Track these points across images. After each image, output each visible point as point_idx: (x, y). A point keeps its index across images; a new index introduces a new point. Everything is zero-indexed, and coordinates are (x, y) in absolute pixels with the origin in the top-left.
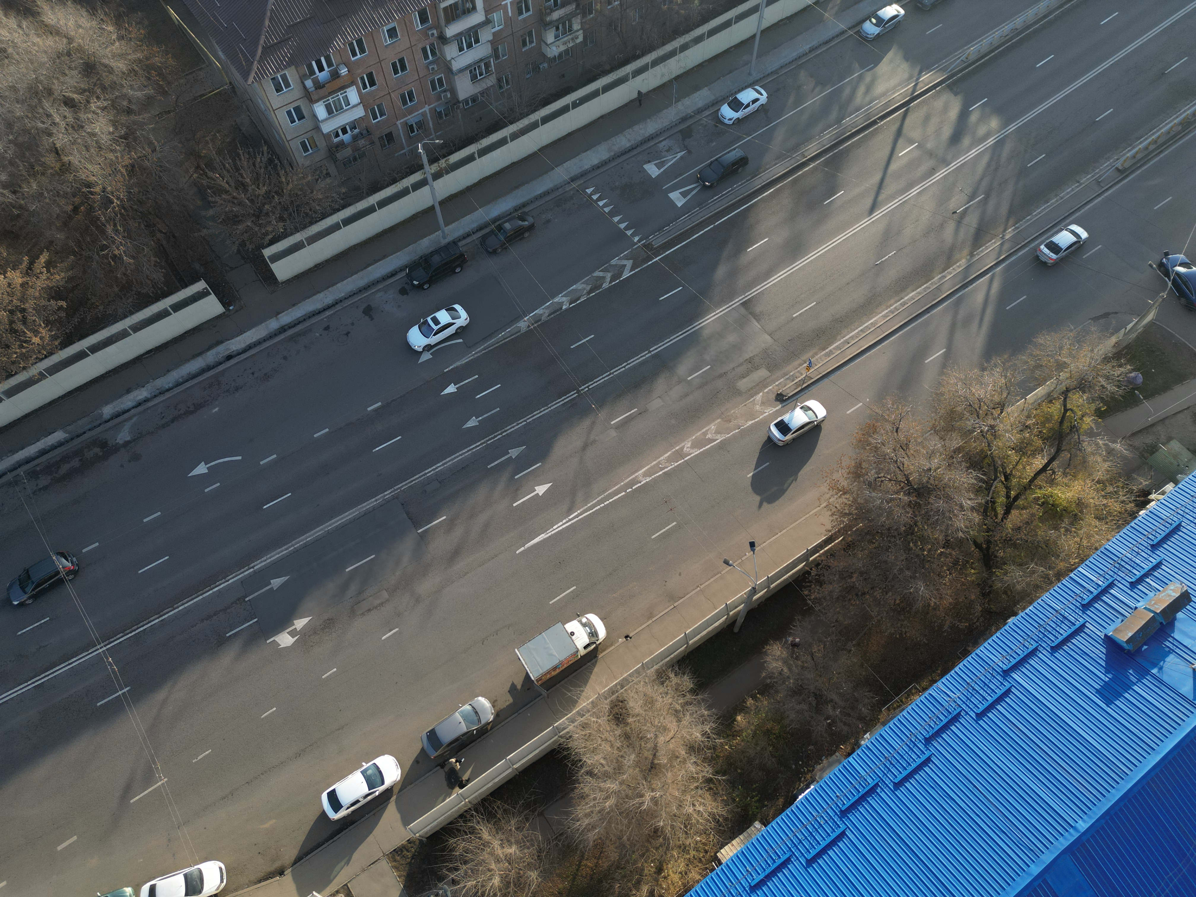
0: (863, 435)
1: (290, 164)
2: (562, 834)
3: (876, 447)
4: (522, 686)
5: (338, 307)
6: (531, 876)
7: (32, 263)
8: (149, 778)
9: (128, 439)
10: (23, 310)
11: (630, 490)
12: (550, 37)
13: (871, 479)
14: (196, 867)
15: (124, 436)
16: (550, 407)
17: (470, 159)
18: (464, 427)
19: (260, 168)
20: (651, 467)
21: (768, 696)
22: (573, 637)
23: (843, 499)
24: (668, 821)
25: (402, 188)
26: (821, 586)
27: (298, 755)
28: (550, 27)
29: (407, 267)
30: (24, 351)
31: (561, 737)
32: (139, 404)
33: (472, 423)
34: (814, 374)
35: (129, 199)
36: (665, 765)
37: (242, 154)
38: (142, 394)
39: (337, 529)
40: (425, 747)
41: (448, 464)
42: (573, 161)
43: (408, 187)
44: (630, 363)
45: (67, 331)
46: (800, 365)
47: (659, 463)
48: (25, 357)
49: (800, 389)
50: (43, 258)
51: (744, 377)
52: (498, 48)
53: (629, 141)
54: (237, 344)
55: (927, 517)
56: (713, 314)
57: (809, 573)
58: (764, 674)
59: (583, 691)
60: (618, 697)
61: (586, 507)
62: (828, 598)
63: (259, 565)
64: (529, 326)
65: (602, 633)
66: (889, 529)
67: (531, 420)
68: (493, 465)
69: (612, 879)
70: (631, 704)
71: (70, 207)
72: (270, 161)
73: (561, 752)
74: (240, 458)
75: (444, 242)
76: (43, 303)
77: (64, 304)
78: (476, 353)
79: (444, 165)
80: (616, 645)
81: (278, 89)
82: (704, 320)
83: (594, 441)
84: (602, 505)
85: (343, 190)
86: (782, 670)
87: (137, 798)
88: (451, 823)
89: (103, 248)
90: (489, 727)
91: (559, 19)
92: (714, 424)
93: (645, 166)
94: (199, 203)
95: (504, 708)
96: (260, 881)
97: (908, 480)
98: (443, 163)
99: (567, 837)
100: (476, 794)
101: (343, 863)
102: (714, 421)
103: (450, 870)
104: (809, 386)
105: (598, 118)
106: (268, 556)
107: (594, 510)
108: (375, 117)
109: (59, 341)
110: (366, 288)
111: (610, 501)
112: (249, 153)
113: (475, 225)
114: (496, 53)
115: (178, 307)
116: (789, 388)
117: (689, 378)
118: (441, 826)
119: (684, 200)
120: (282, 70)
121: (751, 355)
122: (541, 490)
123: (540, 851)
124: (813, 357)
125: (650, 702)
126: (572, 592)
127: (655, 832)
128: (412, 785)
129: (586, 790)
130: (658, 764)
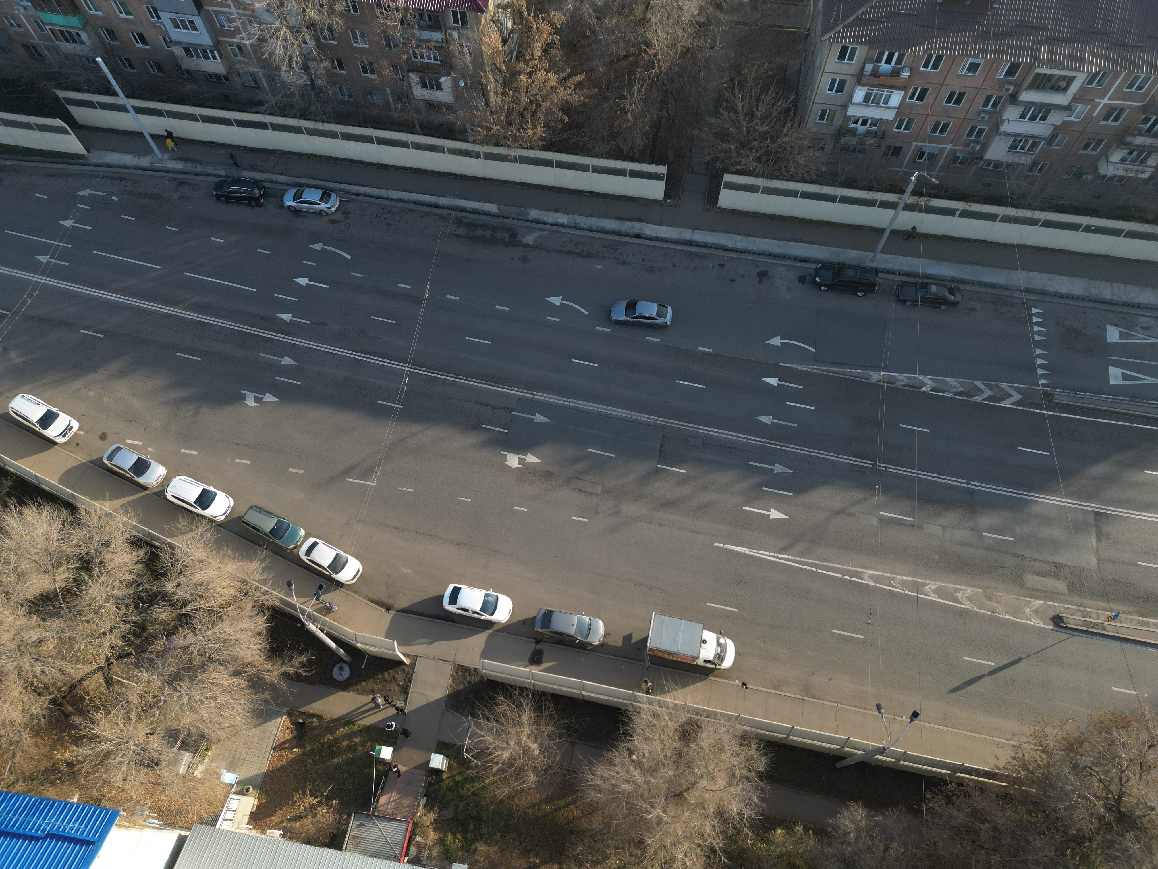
0: (1111, 720)
1: (800, 122)
2: (574, 772)
3: (1113, 742)
4: (637, 642)
5: (743, 256)
6: (530, 776)
7: (569, 76)
8: (366, 474)
9: (531, 243)
10: (539, 106)
11: (848, 578)
12: (1116, 156)
13: (1082, 763)
14: (347, 556)
15: (529, 239)
16: (839, 458)
17: (950, 212)
18: (758, 418)
19: (776, 110)
20: (883, 576)
21: (819, 841)
22: (703, 645)
23: (1037, 756)
24: (656, 844)
25: (871, 198)
26: (947, 804)
27: (459, 544)
28: (1125, 147)
29: (821, 263)
30: (518, 134)
31: (632, 705)
32: (555, 225)
33: (767, 419)
34: (1111, 627)
35: (666, 74)
36: (691, 805)
37: (771, 91)
38: (563, 218)
39: (606, 415)
40: (537, 618)
41: (721, 435)
42: (1043, 275)
43: (877, 201)
44: (941, 478)
45: (554, 140)
46: (1105, 609)
47: (893, 579)
48: (515, 139)
49: (1085, 629)
50: (578, 78)
51: (1038, 575)
52: (1057, 136)
53: (1113, 294)
54: (650, 230)
55: (1109, 845)
56: (1058, 499)
57: (946, 783)
58: (831, 821)
59: (676, 690)
60: (698, 720)
61: (799, 559)
62: (945, 819)
63: (539, 396)
64: (879, 381)
65: (728, 662)
66: (1058, 819)
67: (815, 454)
68: (754, 464)
69: (582, 840)
70: (704, 735)
71: (623, 53)
72: (788, 110)
73: (623, 716)
74: (586, 313)
75: (868, 264)
76: (555, 109)
77: (566, 119)
78: (817, 369)
79: (923, 203)
80: (731, 682)
81: (842, 56)
82: (1045, 497)
83: (852, 515)
84: (814, 569)
85: (823, 169)
86: (850, 833)
87: (352, 480)
88: (510, 686)
89: (622, 97)
90: (589, 648)
91: (1140, 145)
92: (972, 589)
93: (1108, 327)
94: (711, 108)
95: (610, 645)
96: (372, 601)
97: (1120, 797)
98: (923, 201)
99: (576, 777)
100: (543, 684)
101: (426, 641)
102: (975, 587)
103: (484, 715)
104: (1095, 634)
105: (1100, 255)
106: (549, 396)
107: (804, 567)
108: (899, 127)
109: (543, 143)
110: (776, 256)
111: (824, 572)
112: (777, 94)
113: (906, 269)
114: (1051, 140)
115: (635, 174)
116: (1074, 620)
117: (984, 534)
118: (503, 681)
119: (1121, 382)
120: (857, 44)
121: (1064, 562)
122: (775, 514)
123: (550, 767)
124: (1124, 613)
125: (718, 747)
126: (731, 612)
127: (639, 842)
128: (508, 635)
129: (618, 760)
130: (686, 799)
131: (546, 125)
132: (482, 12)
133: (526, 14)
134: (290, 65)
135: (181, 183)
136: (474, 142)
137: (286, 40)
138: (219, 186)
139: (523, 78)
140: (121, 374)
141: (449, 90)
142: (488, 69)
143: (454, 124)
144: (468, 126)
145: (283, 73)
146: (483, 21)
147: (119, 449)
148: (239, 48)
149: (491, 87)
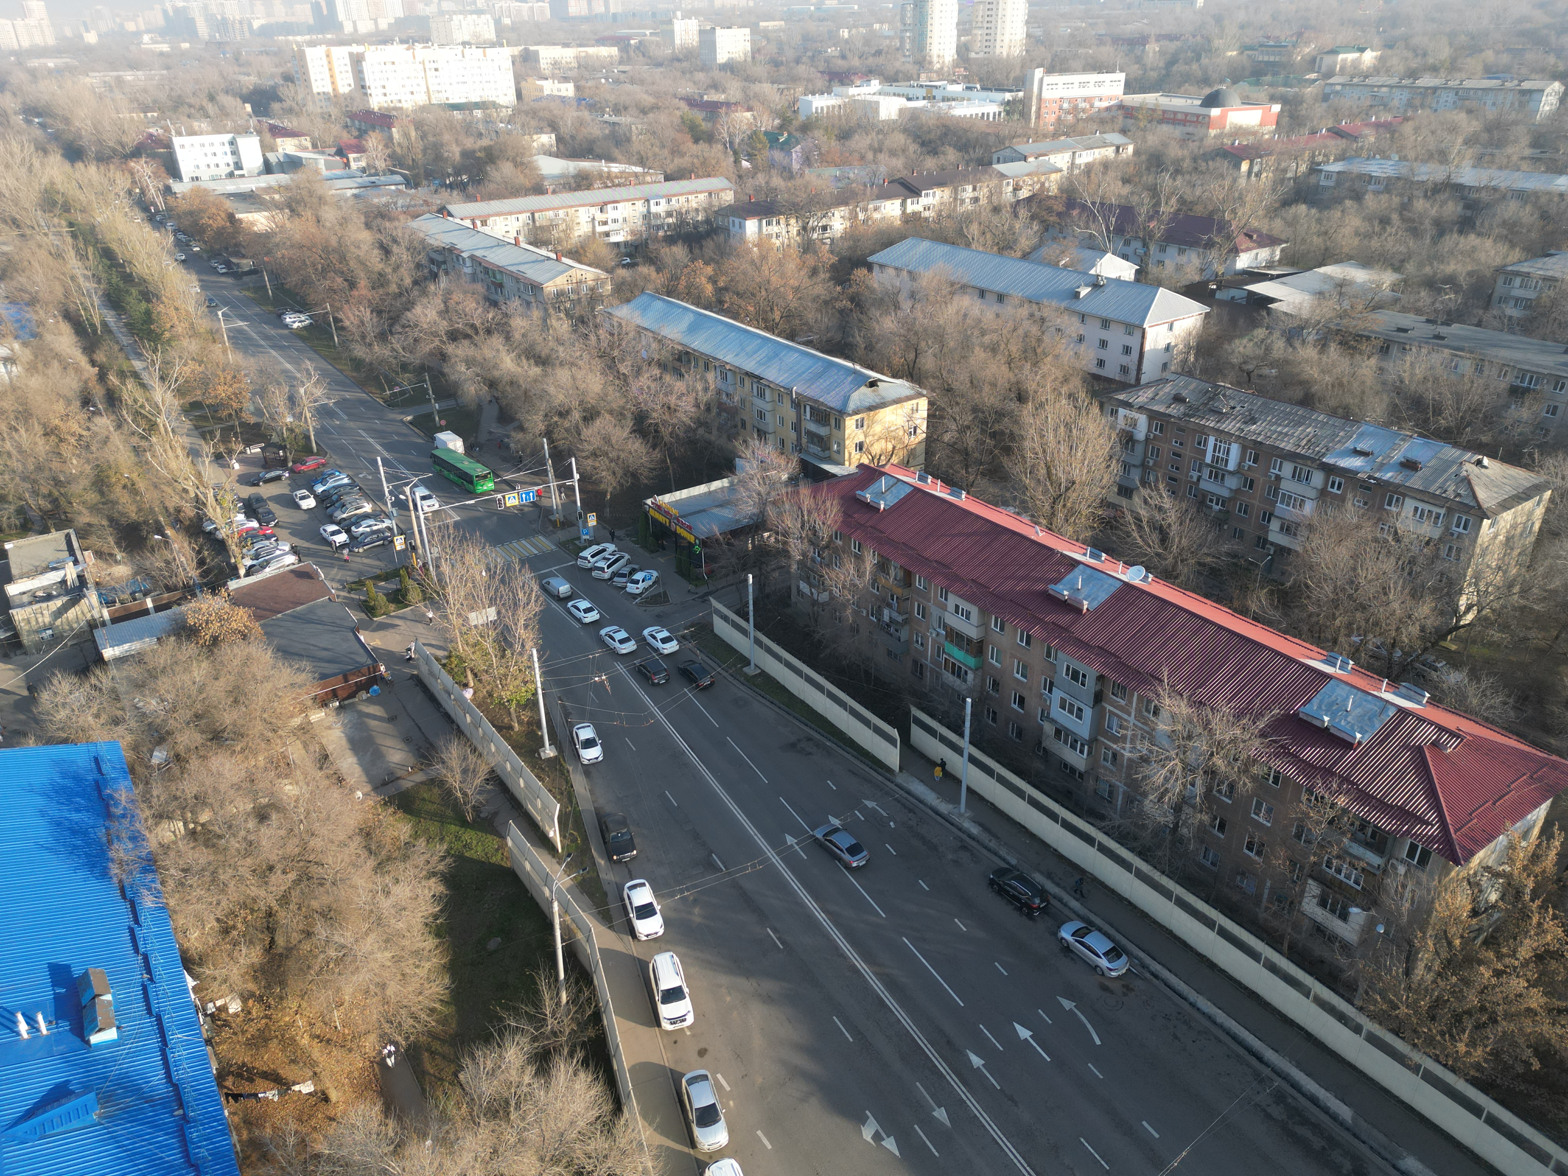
45: (1498, 1081)
131: (1496, 1054)
132: (1457, 863)
133: (1527, 898)
134: (1160, 798)
135: (964, 847)
136: (1361, 1009)
137: (1172, 772)
138: (1001, 872)
139: (1486, 973)
140: (768, 999)
141: (1357, 927)
142: (1430, 932)
143: (1341, 971)
144: (1363, 986)
145: (1147, 802)
146: (1453, 874)
147: (705, 1078)
148: (1115, 755)
149: (1424, 957)
